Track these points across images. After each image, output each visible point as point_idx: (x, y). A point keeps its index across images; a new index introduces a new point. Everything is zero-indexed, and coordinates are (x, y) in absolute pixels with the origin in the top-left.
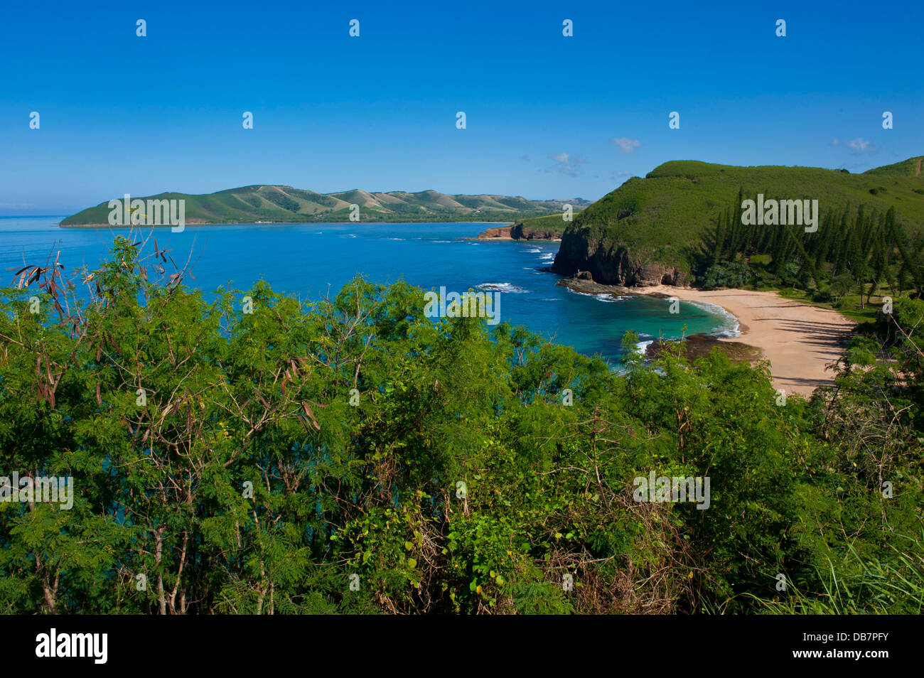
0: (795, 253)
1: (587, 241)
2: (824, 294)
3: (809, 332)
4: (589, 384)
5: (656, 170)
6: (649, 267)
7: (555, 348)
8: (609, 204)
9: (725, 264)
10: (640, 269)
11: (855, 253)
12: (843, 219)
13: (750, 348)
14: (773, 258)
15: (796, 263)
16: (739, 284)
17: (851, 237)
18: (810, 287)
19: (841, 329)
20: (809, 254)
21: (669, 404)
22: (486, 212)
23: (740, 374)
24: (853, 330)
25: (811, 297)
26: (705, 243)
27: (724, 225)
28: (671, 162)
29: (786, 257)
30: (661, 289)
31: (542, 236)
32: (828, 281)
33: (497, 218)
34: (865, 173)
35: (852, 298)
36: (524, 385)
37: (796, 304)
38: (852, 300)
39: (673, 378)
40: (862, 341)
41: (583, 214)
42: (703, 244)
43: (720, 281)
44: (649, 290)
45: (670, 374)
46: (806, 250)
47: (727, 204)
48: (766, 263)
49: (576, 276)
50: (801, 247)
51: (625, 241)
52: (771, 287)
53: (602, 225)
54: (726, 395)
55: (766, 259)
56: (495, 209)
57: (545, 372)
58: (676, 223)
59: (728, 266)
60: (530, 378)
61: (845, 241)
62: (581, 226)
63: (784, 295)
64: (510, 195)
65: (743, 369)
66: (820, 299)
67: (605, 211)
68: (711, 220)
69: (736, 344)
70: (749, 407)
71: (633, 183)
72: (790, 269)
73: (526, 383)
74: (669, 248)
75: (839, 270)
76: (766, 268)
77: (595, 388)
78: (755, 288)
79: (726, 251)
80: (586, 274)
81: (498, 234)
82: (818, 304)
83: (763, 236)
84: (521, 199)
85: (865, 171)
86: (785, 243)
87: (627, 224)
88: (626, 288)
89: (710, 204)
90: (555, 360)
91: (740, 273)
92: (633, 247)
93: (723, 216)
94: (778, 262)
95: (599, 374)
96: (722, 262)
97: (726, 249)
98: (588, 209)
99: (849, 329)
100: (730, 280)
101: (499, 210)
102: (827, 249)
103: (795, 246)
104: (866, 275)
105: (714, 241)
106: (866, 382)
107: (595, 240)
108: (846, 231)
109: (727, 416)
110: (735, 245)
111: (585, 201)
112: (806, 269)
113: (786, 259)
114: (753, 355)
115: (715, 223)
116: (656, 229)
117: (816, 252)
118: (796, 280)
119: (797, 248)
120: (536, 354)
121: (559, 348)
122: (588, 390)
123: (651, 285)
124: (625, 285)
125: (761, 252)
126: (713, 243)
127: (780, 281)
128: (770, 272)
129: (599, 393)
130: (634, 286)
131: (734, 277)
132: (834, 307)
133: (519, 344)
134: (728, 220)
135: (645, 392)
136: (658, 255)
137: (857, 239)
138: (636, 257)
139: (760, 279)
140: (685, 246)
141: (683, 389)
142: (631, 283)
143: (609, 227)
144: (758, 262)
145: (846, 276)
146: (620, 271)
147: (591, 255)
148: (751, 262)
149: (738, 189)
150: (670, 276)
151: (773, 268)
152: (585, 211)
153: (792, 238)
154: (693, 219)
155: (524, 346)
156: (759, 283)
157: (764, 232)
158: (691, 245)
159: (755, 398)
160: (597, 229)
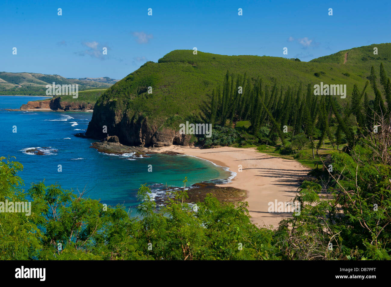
0: (267, 119)
1: (114, 111)
2: (287, 148)
3: (279, 177)
4: (113, 231)
5: (166, 57)
6: (163, 131)
7: (84, 202)
8: (130, 82)
9: (218, 128)
10: (156, 133)
11: (306, 119)
12: (298, 94)
13: (239, 190)
14: (251, 123)
15: (267, 126)
16: (229, 143)
17: (303, 107)
18: (278, 144)
19: (301, 173)
20: (276, 120)
21: (175, 241)
22: (28, 87)
23: (227, 214)
24: (308, 174)
25: (279, 151)
26: (204, 112)
27: (216, 99)
28: (176, 51)
29: (261, 122)
30: (172, 148)
31: (77, 107)
32: (289, 139)
33: (37, 93)
34: (311, 61)
35: (306, 151)
36: (57, 235)
37: (269, 156)
38: (306, 153)
39: (178, 221)
40: (309, 184)
41: (110, 89)
42: (202, 113)
43: (216, 141)
44: (164, 149)
45: (175, 217)
46: (274, 117)
47: (218, 83)
48: (247, 126)
49: (106, 140)
50: (271, 115)
51: (144, 111)
52: (251, 144)
53: (126, 99)
54: (217, 231)
55: (247, 124)
56: (35, 85)
57: (75, 222)
58: (182, 97)
59: (220, 130)
60: (62, 229)
61: (300, 110)
62: (109, 100)
63: (260, 150)
64: (48, 74)
65: (229, 210)
66: (285, 152)
67: (127, 88)
68: (207, 95)
69: (229, 189)
70: (233, 239)
71: (148, 65)
72: (263, 131)
73: (59, 233)
74: (177, 117)
75: (296, 131)
76: (247, 130)
77: (118, 233)
78: (240, 146)
79: (219, 118)
80: (114, 138)
81: (39, 106)
82: (284, 156)
83: (244, 106)
84: (58, 77)
85: (311, 60)
86: (259, 112)
87: (145, 98)
88: (146, 148)
89: (206, 83)
90: (84, 212)
91: (230, 134)
92: (150, 116)
93: (215, 92)
94: (256, 125)
95: (121, 221)
96: (217, 126)
97: (219, 116)
98: (114, 86)
99: (305, 173)
100: (222, 140)
101: (39, 85)
102: (288, 116)
103: (267, 114)
104: (314, 134)
105: (210, 111)
106: (313, 214)
107: (120, 111)
108: (300, 103)
109: (218, 247)
110: (225, 114)
111: (112, 80)
112: (275, 131)
113: (260, 124)
114: (241, 196)
115: (210, 97)
116: (167, 102)
117: (281, 118)
118: (268, 139)
119: (268, 115)
120: (67, 209)
121: (87, 202)
122: (112, 235)
123: (165, 145)
124: (145, 146)
125: (243, 119)
126: (209, 113)
127: (257, 140)
128: (251, 134)
129: (121, 236)
130: (152, 147)
131: (225, 137)
132: (294, 158)
133: (54, 200)
134: (219, 96)
135: (156, 233)
136: (169, 123)
137: (307, 108)
138: (153, 124)
139: (244, 139)
140: (189, 115)
141: (185, 229)
142: (150, 144)
143: (131, 100)
144: (241, 126)
145: (302, 135)
146: (141, 135)
147: (118, 122)
148: (236, 126)
149: (225, 72)
150: (179, 138)
151: (252, 130)
152: (112, 88)
153: (264, 108)
154: (194, 95)
155: (57, 202)
156: (243, 142)
157: (245, 104)
158: (194, 114)
159: (237, 232)
160: (122, 102)
